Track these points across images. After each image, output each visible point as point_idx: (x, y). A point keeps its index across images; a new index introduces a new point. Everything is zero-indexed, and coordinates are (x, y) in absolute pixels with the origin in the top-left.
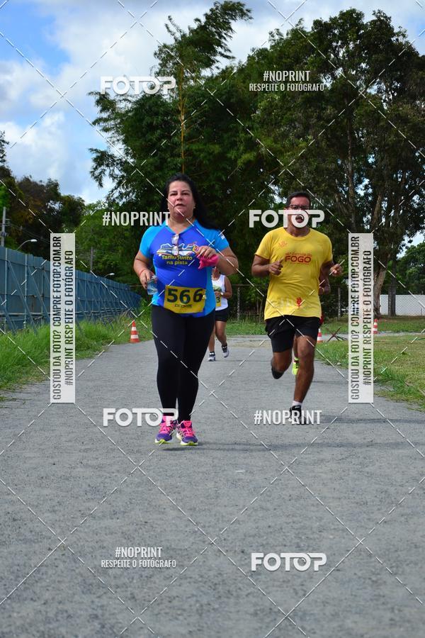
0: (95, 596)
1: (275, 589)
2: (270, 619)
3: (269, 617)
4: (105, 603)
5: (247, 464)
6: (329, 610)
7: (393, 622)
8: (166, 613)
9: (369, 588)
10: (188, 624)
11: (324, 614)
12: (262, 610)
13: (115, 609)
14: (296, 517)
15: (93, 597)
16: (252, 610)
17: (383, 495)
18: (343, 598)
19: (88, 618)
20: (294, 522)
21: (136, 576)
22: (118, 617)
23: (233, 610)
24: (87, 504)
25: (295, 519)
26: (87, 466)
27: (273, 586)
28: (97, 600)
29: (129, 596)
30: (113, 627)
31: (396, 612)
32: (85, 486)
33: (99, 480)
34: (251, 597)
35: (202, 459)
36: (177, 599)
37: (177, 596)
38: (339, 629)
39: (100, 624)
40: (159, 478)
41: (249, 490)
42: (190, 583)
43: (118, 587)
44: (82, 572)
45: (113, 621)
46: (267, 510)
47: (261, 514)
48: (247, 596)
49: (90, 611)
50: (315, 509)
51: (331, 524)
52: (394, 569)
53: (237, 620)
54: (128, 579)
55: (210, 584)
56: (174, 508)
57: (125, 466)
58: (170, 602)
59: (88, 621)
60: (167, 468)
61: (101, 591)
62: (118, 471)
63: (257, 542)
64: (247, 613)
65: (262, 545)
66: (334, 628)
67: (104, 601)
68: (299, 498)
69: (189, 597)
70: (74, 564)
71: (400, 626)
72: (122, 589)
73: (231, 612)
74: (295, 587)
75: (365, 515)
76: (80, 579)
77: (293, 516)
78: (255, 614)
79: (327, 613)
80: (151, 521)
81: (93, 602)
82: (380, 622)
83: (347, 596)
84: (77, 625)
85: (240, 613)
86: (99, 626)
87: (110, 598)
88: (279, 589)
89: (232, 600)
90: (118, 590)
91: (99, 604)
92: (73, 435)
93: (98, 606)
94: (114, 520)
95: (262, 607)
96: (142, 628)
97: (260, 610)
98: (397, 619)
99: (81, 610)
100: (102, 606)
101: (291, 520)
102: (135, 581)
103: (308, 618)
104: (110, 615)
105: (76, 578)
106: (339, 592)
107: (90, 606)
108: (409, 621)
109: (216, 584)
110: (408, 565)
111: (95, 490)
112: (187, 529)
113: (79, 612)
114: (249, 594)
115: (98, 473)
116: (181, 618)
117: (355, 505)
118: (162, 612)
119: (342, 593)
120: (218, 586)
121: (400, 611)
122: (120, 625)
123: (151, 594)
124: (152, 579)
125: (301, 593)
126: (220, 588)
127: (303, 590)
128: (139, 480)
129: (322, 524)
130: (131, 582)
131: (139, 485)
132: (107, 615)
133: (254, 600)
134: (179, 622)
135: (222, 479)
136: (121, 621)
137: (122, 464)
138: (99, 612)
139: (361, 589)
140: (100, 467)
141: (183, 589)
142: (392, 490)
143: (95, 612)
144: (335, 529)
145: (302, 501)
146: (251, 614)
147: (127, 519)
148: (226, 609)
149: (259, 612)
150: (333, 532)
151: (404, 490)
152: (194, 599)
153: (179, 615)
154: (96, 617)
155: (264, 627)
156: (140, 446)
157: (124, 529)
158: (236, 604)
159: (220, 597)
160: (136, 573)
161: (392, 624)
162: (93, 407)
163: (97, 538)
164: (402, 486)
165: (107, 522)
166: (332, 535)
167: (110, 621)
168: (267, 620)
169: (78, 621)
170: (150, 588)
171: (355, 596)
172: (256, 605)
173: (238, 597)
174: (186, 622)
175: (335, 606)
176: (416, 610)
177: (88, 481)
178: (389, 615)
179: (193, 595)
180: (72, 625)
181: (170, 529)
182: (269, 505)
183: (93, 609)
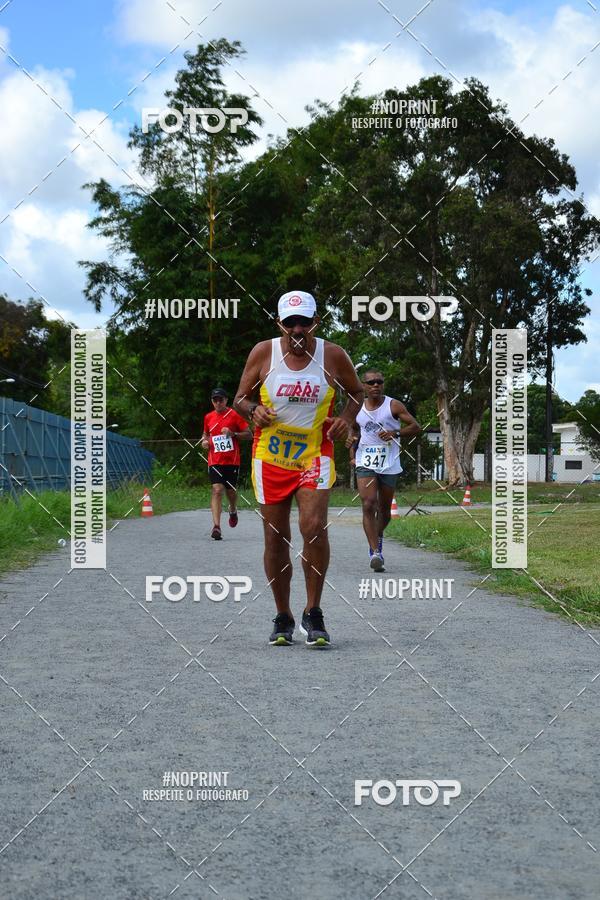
0: (120, 853)
1: (359, 843)
2: (356, 882)
3: (353, 880)
4: (135, 862)
5: (309, 678)
6: (433, 870)
7: (518, 886)
8: (217, 875)
9: (485, 841)
10: (248, 890)
11: (428, 876)
12: (345, 872)
13: (148, 869)
14: (380, 747)
15: (117, 854)
16: (331, 871)
17: (494, 719)
18: (451, 855)
19: (113, 881)
20: (378, 755)
21: (174, 827)
22: (153, 881)
23: (305, 870)
24: (100, 731)
25: (379, 751)
26: (96, 680)
27: (357, 839)
28: (122, 858)
29: (166, 853)
30: (147, 893)
31: (523, 872)
32: (95, 707)
33: (114, 699)
34: (328, 852)
35: (250, 672)
36: (230, 856)
37: (230, 853)
38: (449, 895)
39: (129, 890)
40: (193, 695)
41: (315, 712)
42: (245, 835)
43: (149, 840)
44: (99, 820)
45: (146, 886)
46: (341, 738)
47: (332, 744)
48: (323, 852)
49: (115, 873)
50: (404, 737)
51: (427, 757)
52: (516, 816)
53: (312, 885)
54: (163, 830)
55: (273, 837)
56: (216, 736)
57: (146, 680)
58: (221, 860)
59: (114, 886)
60: (203, 682)
61: (128, 846)
62: (138, 687)
63: (331, 781)
64: (324, 874)
65: (338, 785)
66: (442, 894)
67: (133, 859)
68: (382, 723)
69: (246, 854)
70: (88, 811)
71: (530, 892)
72: (157, 844)
73: (303, 874)
74: (387, 841)
75: (471, 745)
76: (98, 830)
77: (376, 747)
78: (336, 876)
79: (432, 875)
80: (188, 753)
81: (117, 860)
82: (503, 887)
83: (456, 853)
84: (100, 891)
85: (315, 875)
86: (130, 893)
87: (141, 855)
88: (364, 842)
89: (304, 858)
90: (151, 844)
91: (127, 864)
92: (75, 639)
93: (125, 867)
94: (138, 752)
95: (344, 867)
96: (186, 895)
97: (342, 870)
98: (525, 882)
99: (102, 871)
100: (131, 866)
101: (373, 752)
102: (172, 833)
103: (406, 881)
104: (142, 877)
105: (93, 829)
106: (445, 847)
107: (114, 866)
108: (540, 885)
109: (280, 837)
110: (533, 811)
111: (108, 712)
112: (236, 764)
113: (100, 873)
114: (325, 850)
115: (112, 690)
116: (237, 881)
117: (458, 732)
118: (213, 873)
119: (449, 848)
120: (283, 839)
121: (527, 871)
122: (157, 891)
123: (194, 850)
124: (194, 830)
125: (394, 848)
126: (287, 842)
127: (397, 844)
128: (167, 700)
129: (416, 756)
130: (166, 834)
131: (167, 705)
132: (138, 878)
133: (334, 857)
134: (236, 887)
135: (278, 698)
136: (157, 885)
137: (142, 677)
138: (127, 874)
139: (474, 843)
140: (112, 682)
141: (238, 842)
142: (505, 712)
143: (123, 875)
144: (433, 763)
145: (386, 727)
146: (330, 876)
147: (154, 751)
148: (297, 869)
149: (340, 873)
150: (431, 767)
151: (521, 711)
152: (253, 856)
153: (235, 878)
154: (124, 881)
155: (349, 892)
156: (164, 654)
157: (152, 764)
158: (309, 863)
159: (287, 854)
160: (173, 822)
161: (518, 889)
162: (99, 602)
163: (117, 776)
164: (518, 706)
165: (129, 755)
166: (430, 771)
167: (143, 886)
168: (353, 884)
169: (100, 886)
170: (191, 843)
171: (467, 852)
172: (335, 863)
173: (310, 854)
174: (244, 887)
175: (441, 865)
176: (549, 870)
177: (99, 700)
178: (513, 877)
179: (251, 852)
180: (92, 891)
181: (214, 763)
182: (342, 732)
183: (119, 870)
